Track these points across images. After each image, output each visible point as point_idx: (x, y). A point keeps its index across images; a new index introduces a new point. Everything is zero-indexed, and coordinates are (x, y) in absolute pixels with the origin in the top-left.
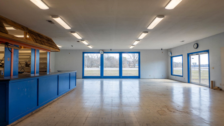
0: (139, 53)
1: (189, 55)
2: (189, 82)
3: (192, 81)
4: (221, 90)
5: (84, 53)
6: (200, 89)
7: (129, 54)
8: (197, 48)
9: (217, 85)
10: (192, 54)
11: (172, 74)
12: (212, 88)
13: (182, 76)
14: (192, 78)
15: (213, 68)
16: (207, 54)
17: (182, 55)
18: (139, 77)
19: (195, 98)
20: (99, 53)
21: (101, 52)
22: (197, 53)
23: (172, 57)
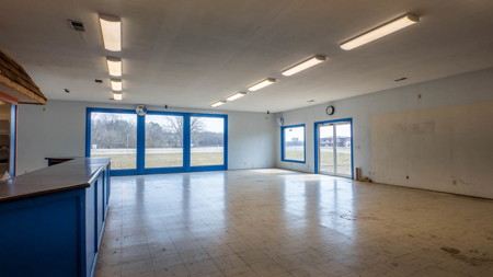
0: (225, 117)
1: (316, 125)
2: (316, 172)
3: (322, 170)
4: (370, 181)
5: (89, 110)
6: (335, 182)
7: (169, 117)
8: (332, 114)
9: (365, 174)
10: (322, 123)
11: (283, 160)
12: (357, 180)
13: (304, 162)
14: (322, 164)
15: (359, 147)
16: (349, 125)
17: (304, 125)
18: (224, 168)
19: (326, 200)
20: (133, 112)
21: (137, 110)
22: (331, 122)
23: (283, 128)
